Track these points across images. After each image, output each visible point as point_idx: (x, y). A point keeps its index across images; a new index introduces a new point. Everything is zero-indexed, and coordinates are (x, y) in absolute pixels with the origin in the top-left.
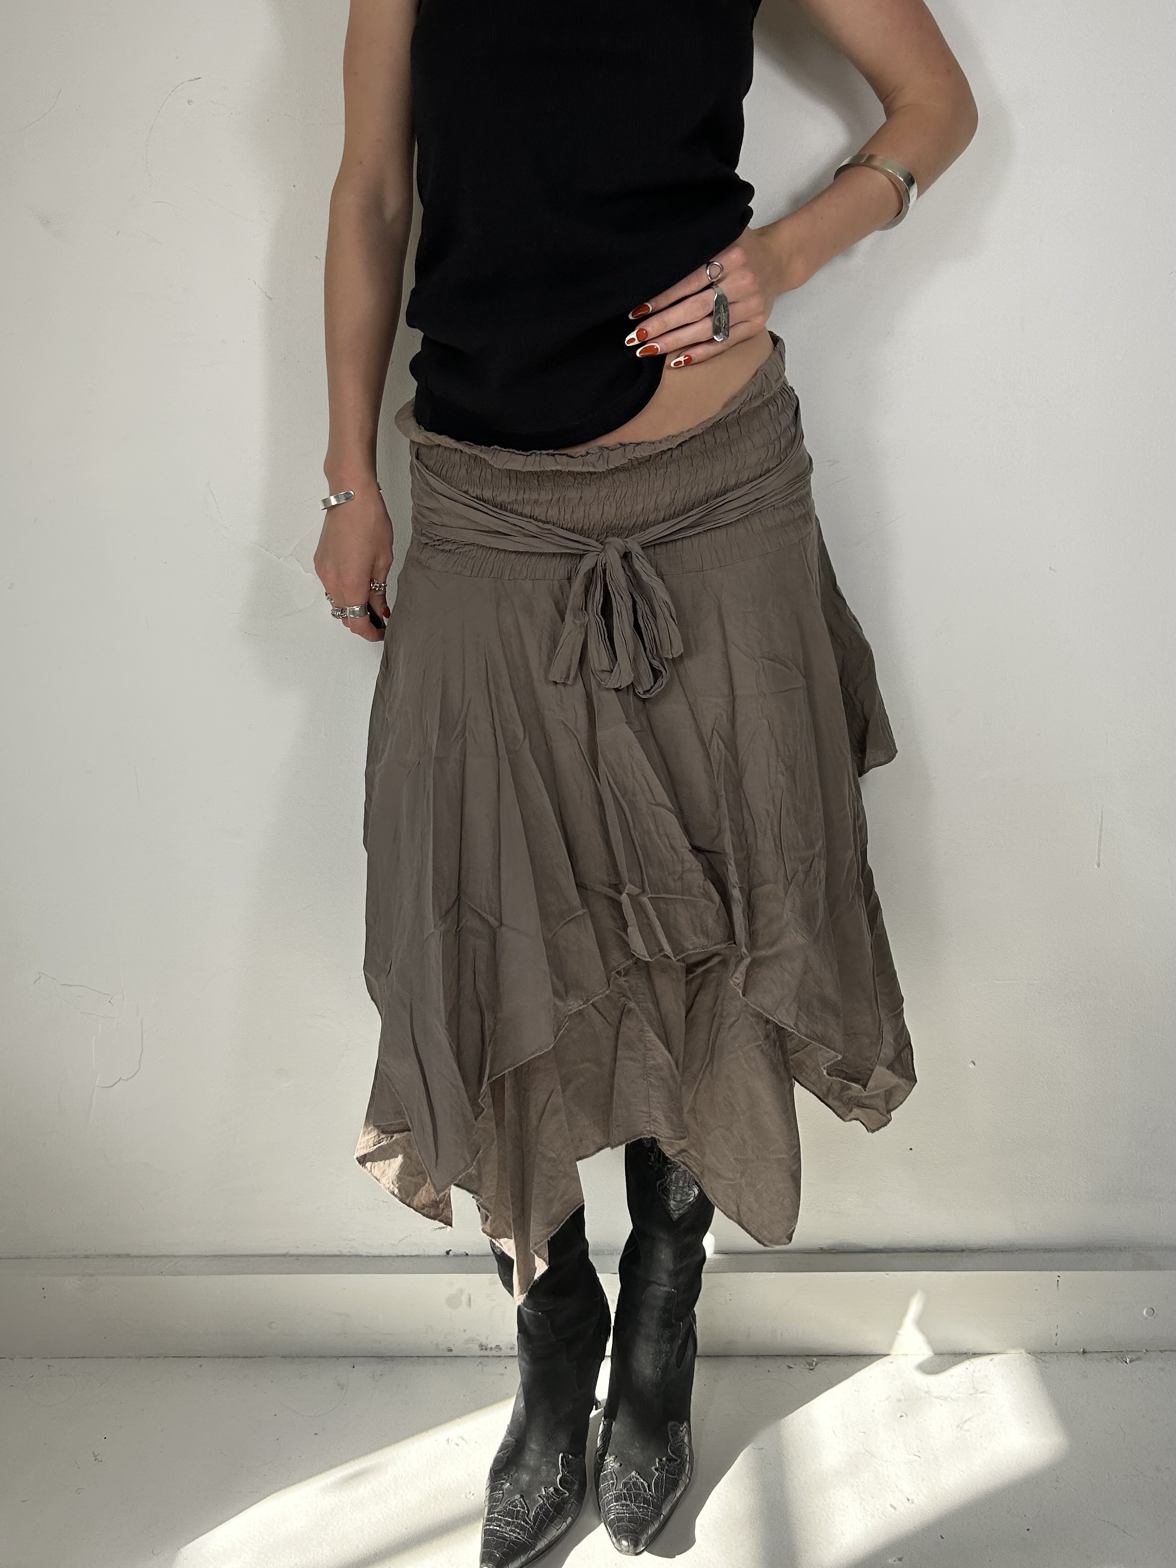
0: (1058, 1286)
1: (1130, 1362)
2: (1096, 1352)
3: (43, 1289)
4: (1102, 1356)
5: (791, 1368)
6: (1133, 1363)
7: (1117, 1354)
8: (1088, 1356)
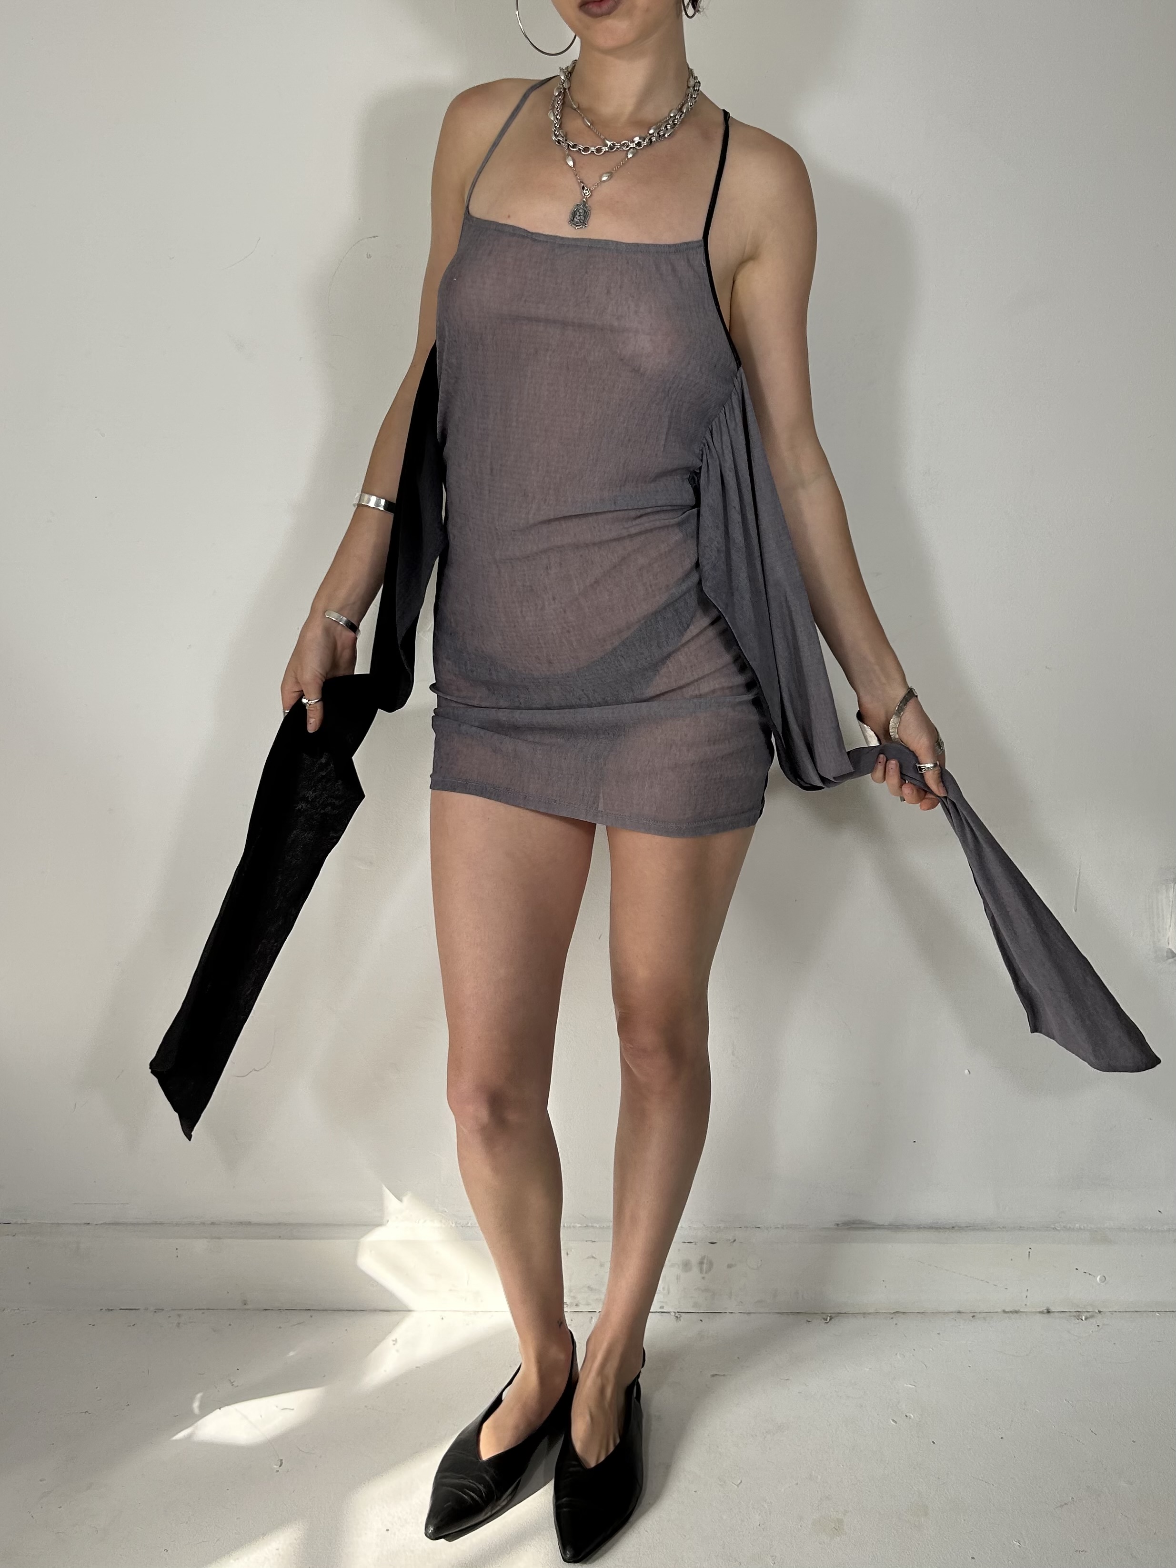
0: (1029, 1255)
1: (1085, 1319)
2: (1058, 1312)
3: (177, 1249)
4: (1062, 1315)
5: (809, 1322)
6: (1088, 1320)
7: (1075, 1314)
8: (1052, 1314)
